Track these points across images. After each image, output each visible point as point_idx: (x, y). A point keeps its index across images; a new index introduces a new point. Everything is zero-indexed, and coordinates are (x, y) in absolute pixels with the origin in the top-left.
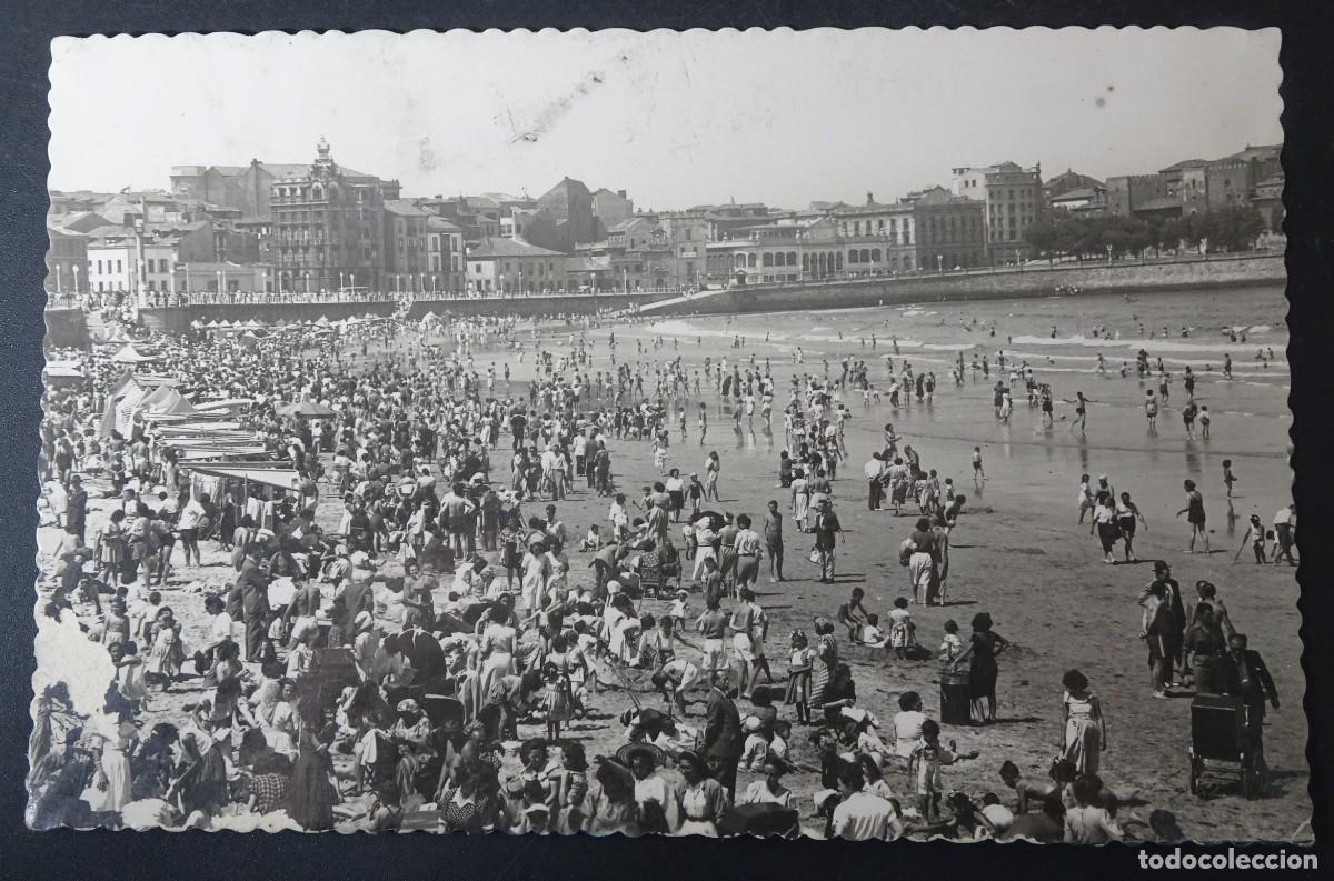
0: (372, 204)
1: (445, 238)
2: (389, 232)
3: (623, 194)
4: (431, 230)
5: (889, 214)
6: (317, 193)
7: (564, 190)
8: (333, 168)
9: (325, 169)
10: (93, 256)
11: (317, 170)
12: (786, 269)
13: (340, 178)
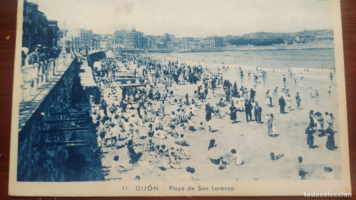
0: (140, 36)
1: (150, 41)
2: (142, 40)
3: (174, 35)
4: (149, 40)
5: (211, 39)
6: (133, 34)
7: (166, 35)
8: (135, 31)
9: (134, 31)
10: (101, 43)
11: (133, 31)
12: (198, 46)
13: (136, 32)
